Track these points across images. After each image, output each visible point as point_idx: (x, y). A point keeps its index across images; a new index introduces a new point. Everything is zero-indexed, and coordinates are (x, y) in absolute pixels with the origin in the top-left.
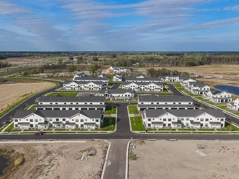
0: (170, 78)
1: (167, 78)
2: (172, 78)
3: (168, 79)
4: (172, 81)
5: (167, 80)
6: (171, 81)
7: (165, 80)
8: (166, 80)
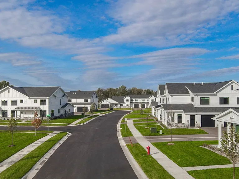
0: (134, 100)
1: (127, 101)
2: (140, 100)
3: (129, 103)
4: (140, 106)
5: (127, 105)
6: (136, 106)
7: (121, 105)
8: (124, 105)
